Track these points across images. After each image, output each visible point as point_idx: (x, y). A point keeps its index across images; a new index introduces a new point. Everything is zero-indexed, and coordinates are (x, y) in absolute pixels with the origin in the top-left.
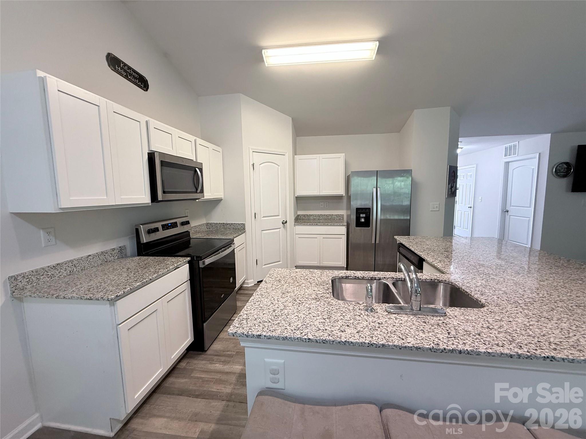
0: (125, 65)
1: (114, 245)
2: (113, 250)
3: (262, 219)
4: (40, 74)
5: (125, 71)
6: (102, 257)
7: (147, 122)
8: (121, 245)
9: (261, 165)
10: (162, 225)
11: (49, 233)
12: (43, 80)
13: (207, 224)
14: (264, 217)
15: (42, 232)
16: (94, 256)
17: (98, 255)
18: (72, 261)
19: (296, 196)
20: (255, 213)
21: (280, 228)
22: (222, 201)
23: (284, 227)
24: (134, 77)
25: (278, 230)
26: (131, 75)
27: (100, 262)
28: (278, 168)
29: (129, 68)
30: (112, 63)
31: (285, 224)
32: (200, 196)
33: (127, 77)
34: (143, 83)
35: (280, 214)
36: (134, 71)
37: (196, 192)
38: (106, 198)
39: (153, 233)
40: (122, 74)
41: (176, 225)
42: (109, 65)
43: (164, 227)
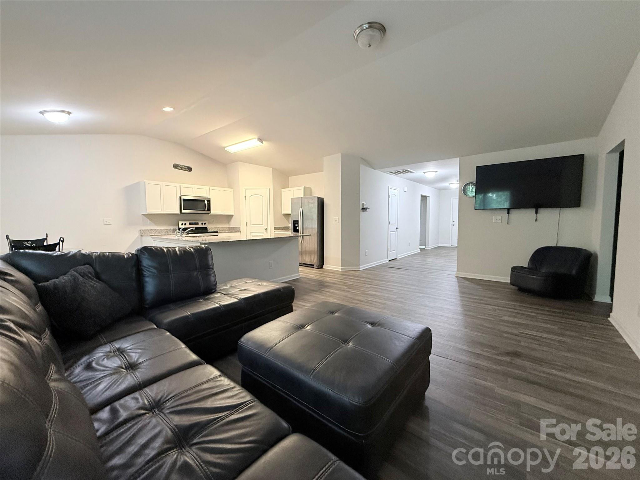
0: (181, 165)
1: (172, 228)
2: (171, 229)
4: (144, 181)
5: (180, 167)
7: (180, 186)
8: (174, 228)
9: (251, 197)
11: (150, 220)
12: (145, 182)
13: (229, 228)
14: (252, 225)
15: (148, 220)
16: (163, 230)
17: (165, 230)
18: (156, 230)
19: (282, 214)
20: (246, 222)
21: (263, 232)
22: (234, 216)
24: (185, 168)
26: (183, 168)
27: (165, 232)
28: (262, 198)
29: (182, 166)
30: (175, 166)
31: (267, 230)
32: (208, 212)
33: (181, 169)
34: (190, 169)
35: (264, 224)
36: (185, 166)
37: (205, 210)
38: (161, 211)
39: (184, 225)
40: (179, 169)
41: (197, 224)
42: (174, 168)
43: (190, 224)
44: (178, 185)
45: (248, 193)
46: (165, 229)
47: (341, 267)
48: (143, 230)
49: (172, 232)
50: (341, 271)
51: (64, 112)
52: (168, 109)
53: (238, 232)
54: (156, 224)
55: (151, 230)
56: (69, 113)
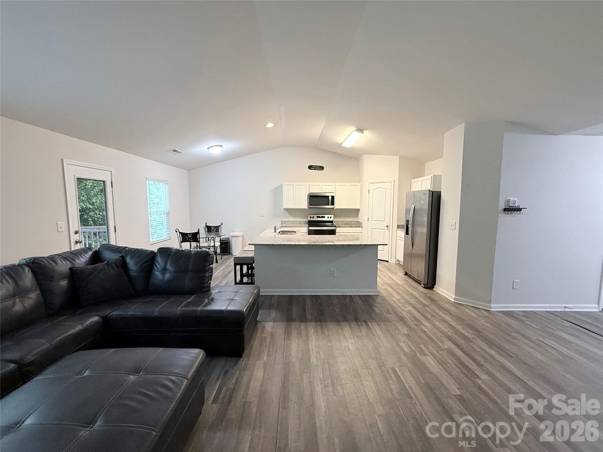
0: (314, 166)
1: (304, 220)
2: (303, 221)
3: (373, 221)
5: (314, 168)
6: (300, 222)
7: (310, 184)
8: (306, 220)
9: (374, 190)
10: (317, 216)
11: (289, 214)
12: (283, 184)
13: (357, 222)
14: (374, 221)
15: (287, 213)
18: (292, 221)
20: (368, 218)
21: (385, 229)
22: (360, 211)
23: (388, 229)
24: (318, 168)
25: (384, 230)
27: (299, 223)
28: (385, 191)
29: (316, 166)
30: (310, 167)
31: (389, 227)
32: (332, 207)
33: (315, 169)
34: (322, 168)
35: (386, 221)
36: (318, 166)
37: (329, 205)
38: (293, 206)
39: (312, 218)
40: (313, 169)
41: (324, 217)
42: (309, 169)
43: (318, 217)
44: (307, 184)
45: (372, 187)
46: (299, 220)
47: (454, 296)
48: (283, 221)
49: (305, 224)
50: (454, 302)
51: (217, 146)
52: (270, 125)
53: (360, 227)
54: (294, 216)
55: (288, 221)
56: (221, 146)
